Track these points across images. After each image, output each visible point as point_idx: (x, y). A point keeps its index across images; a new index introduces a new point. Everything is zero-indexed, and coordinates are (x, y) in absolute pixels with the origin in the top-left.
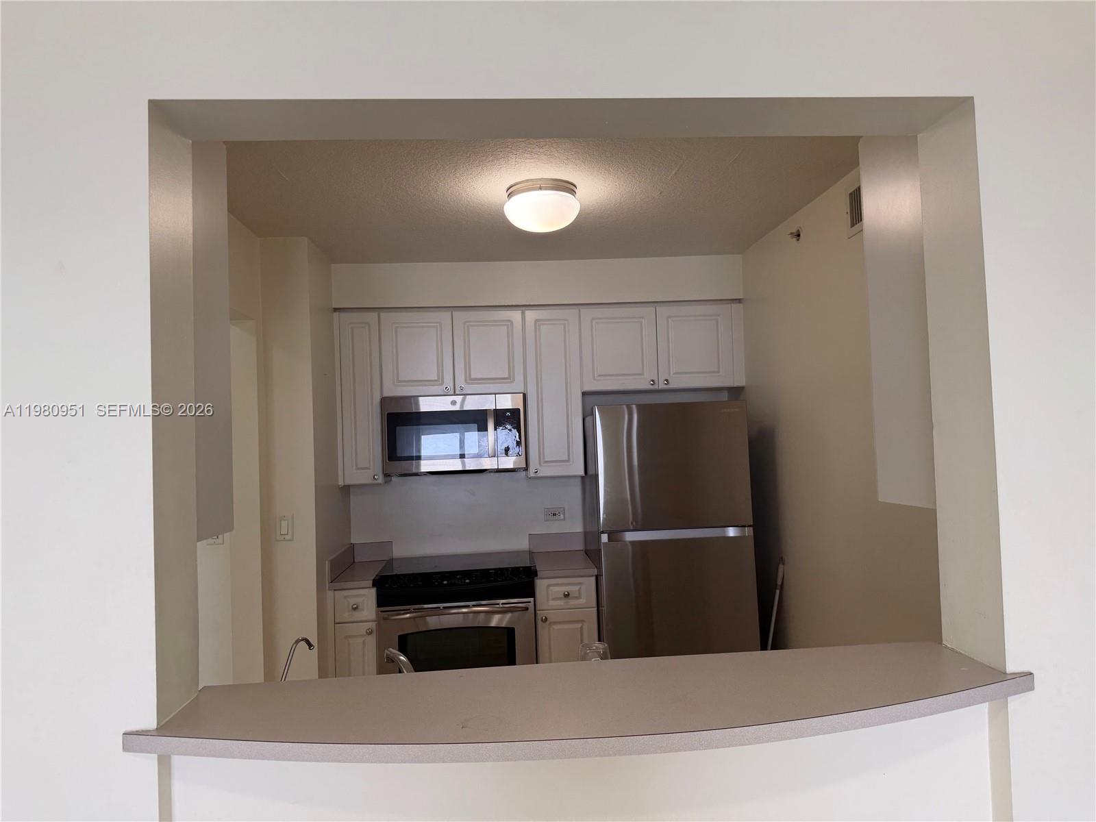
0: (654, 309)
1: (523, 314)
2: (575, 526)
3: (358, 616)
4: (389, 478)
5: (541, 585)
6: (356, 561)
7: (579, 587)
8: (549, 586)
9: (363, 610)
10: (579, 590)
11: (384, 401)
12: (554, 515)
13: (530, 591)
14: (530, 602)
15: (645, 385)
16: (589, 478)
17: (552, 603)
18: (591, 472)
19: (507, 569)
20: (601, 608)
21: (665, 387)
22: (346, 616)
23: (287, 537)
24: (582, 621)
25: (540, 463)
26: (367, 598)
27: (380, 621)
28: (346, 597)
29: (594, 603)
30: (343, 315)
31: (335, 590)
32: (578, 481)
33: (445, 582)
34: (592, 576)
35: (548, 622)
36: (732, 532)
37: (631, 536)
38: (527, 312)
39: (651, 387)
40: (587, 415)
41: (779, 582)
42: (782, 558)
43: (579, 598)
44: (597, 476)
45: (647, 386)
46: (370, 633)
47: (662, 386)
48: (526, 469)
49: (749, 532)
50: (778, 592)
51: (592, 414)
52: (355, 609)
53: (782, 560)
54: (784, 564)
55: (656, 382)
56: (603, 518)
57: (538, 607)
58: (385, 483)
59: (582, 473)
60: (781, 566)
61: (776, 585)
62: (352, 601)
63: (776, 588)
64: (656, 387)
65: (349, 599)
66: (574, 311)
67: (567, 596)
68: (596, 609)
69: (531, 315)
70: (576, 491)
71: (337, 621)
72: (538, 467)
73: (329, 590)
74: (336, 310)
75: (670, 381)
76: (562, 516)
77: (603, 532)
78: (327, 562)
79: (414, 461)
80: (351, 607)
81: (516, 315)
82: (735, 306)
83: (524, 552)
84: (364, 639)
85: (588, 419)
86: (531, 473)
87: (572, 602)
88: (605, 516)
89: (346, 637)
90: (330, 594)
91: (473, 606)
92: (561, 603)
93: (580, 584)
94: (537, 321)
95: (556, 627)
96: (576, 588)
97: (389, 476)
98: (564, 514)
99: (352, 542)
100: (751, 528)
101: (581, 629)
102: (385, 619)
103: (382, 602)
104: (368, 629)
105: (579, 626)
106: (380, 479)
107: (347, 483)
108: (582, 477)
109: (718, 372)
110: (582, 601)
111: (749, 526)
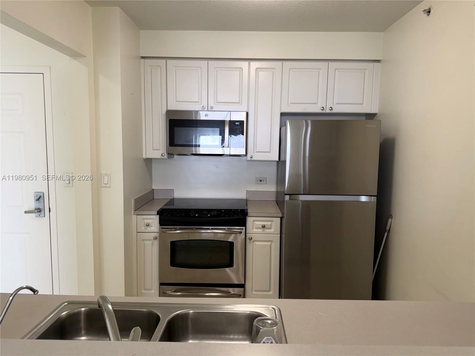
0: (328, 63)
1: (249, 64)
2: (272, 188)
3: (149, 229)
4: (172, 156)
5: (250, 220)
6: (155, 198)
7: (271, 223)
8: (254, 221)
9: (152, 226)
10: (271, 224)
11: (169, 112)
12: (261, 181)
13: (243, 223)
14: (243, 229)
15: (319, 111)
16: (281, 163)
17: (255, 230)
18: (282, 159)
19: (231, 210)
20: (282, 235)
21: (330, 111)
22: (143, 229)
23: (107, 185)
24: (271, 241)
25: (254, 152)
26: (154, 220)
27: (161, 233)
28: (143, 219)
29: (279, 232)
30: (147, 61)
31: (137, 215)
32: (275, 164)
33: (197, 215)
34: (279, 217)
35: (252, 240)
36: (364, 199)
37: (303, 198)
38: (251, 63)
39: (321, 111)
40: (282, 125)
41: (388, 228)
42: (391, 215)
43: (270, 228)
44: (285, 162)
45: (320, 111)
46: (155, 238)
47: (328, 111)
48: (246, 155)
49: (374, 199)
50: (386, 234)
51: (285, 125)
52: (148, 225)
53: (391, 216)
54: (392, 219)
55: (325, 108)
56: (287, 186)
57: (247, 232)
58: (168, 158)
59: (277, 159)
60: (390, 220)
61: (386, 230)
62: (147, 221)
63: (385, 232)
64: (324, 111)
65: (145, 221)
66: (280, 63)
67: (264, 227)
68: (279, 235)
69: (255, 65)
70: (273, 169)
71: (138, 231)
72: (253, 154)
73: (134, 214)
74: (143, 58)
75: (333, 108)
76: (265, 182)
77: (286, 194)
78: (133, 200)
79: (194, 148)
80: (145, 224)
81: (245, 64)
82: (376, 64)
83: (243, 199)
84: (152, 242)
85: (283, 129)
86: (249, 158)
87: (267, 231)
88: (288, 185)
89: (143, 240)
90: (134, 217)
91: (211, 229)
92: (261, 230)
93: (272, 221)
94: (257, 69)
95: (257, 243)
96: (270, 223)
97: (172, 154)
98: (266, 181)
99: (153, 188)
100: (376, 197)
101: (271, 245)
102: (163, 232)
103: (162, 223)
104: (155, 237)
105: (270, 243)
106: (166, 156)
107: (148, 157)
108: (278, 162)
109: (362, 104)
110: (272, 230)
111: (374, 196)
